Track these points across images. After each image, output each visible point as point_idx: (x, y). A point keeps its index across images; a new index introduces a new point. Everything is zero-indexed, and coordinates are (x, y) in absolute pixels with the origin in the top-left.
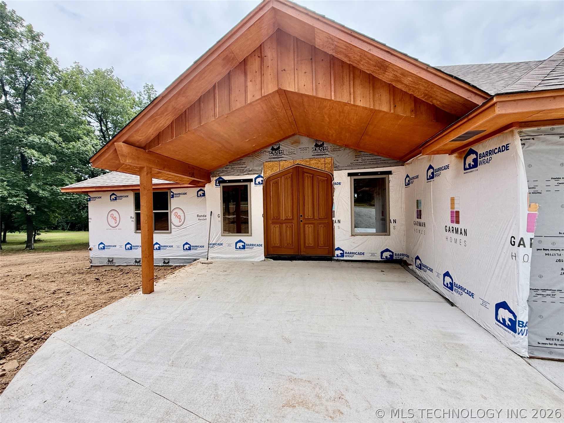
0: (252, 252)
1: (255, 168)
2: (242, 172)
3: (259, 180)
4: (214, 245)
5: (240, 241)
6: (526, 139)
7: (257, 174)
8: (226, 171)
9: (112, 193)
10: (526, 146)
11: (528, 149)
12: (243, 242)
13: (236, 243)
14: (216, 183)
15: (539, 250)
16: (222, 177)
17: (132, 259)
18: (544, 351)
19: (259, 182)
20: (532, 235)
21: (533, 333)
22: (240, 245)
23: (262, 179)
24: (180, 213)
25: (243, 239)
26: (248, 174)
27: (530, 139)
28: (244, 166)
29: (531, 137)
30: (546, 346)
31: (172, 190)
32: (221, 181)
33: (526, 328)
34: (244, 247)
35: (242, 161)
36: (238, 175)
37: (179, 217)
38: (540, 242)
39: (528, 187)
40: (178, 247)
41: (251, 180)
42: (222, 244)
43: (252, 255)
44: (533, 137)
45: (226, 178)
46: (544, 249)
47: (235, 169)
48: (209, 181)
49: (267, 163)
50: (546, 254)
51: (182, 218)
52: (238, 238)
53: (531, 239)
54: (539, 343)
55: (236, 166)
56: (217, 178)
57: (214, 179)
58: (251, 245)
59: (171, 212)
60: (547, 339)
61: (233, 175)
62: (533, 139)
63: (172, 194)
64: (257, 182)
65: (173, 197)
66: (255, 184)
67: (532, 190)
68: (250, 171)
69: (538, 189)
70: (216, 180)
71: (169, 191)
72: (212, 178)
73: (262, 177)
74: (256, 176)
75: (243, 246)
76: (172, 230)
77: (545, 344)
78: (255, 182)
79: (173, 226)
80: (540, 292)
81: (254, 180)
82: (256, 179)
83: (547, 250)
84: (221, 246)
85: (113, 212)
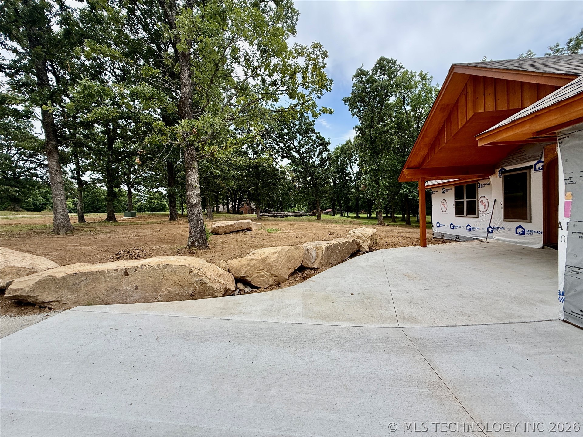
0: (531, 239)
1: (535, 154)
2: (523, 160)
3: (540, 165)
4: (497, 228)
5: (520, 227)
6: (563, 138)
7: (537, 160)
8: (507, 162)
9: (443, 187)
10: (563, 144)
11: (565, 146)
12: (522, 228)
13: (517, 228)
14: (499, 174)
15: (574, 232)
16: (504, 168)
17: (454, 236)
18: (577, 320)
19: (539, 168)
20: (568, 220)
21: (569, 302)
22: (520, 230)
23: (543, 164)
24: (485, 201)
25: (524, 225)
26: (528, 161)
27: (565, 137)
28: (524, 154)
29: (566, 136)
30: (579, 316)
31: (479, 182)
32: (503, 172)
33: (564, 297)
34: (523, 233)
35: (523, 150)
36: (519, 164)
37: (484, 204)
38: (575, 226)
39: (564, 179)
40: (483, 229)
41: (531, 167)
42: (504, 229)
43: (531, 241)
44: (568, 135)
45: (507, 168)
46: (578, 233)
47: (516, 158)
48: (493, 173)
49: (548, 146)
50: (580, 237)
51: (487, 205)
52: (518, 224)
53: (567, 223)
54: (572, 312)
55: (517, 156)
56: (500, 169)
57: (497, 171)
58: (530, 232)
59: (478, 200)
60: (581, 311)
61: (514, 164)
62: (568, 137)
63: (479, 185)
64: (537, 168)
65: (480, 188)
66: (535, 170)
67: (568, 181)
68: (529, 158)
69: (573, 180)
70: (499, 172)
71: (476, 183)
72: (496, 170)
73: (542, 162)
74: (536, 161)
75: (522, 231)
76: (479, 215)
77: (578, 314)
78: (535, 167)
79: (480, 212)
80: (574, 269)
81: (534, 166)
82: (536, 165)
83: (581, 233)
84: (503, 230)
85: (444, 201)
